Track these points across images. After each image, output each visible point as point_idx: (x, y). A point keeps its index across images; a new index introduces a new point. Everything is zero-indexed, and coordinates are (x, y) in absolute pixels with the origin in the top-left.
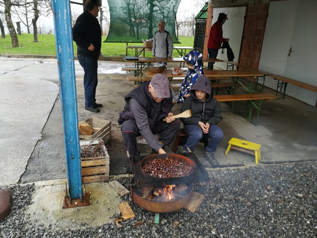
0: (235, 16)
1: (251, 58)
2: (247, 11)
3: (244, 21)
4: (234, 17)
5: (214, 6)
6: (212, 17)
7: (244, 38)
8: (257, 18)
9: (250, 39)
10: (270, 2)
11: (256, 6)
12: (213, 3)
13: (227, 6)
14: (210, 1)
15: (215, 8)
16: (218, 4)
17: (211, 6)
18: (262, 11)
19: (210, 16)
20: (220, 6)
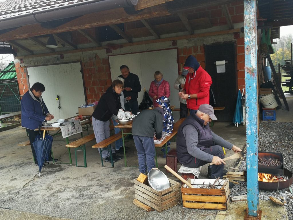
2: (82, 66)
6: (28, 76)
7: (86, 90)
8: (97, 70)
9: (96, 89)
10: (109, 57)
11: (92, 61)
12: (23, 62)
13: (50, 65)
14: (16, 61)
15: (29, 67)
16: (34, 63)
17: (21, 66)
18: (102, 64)
19: (23, 76)
20: (38, 65)
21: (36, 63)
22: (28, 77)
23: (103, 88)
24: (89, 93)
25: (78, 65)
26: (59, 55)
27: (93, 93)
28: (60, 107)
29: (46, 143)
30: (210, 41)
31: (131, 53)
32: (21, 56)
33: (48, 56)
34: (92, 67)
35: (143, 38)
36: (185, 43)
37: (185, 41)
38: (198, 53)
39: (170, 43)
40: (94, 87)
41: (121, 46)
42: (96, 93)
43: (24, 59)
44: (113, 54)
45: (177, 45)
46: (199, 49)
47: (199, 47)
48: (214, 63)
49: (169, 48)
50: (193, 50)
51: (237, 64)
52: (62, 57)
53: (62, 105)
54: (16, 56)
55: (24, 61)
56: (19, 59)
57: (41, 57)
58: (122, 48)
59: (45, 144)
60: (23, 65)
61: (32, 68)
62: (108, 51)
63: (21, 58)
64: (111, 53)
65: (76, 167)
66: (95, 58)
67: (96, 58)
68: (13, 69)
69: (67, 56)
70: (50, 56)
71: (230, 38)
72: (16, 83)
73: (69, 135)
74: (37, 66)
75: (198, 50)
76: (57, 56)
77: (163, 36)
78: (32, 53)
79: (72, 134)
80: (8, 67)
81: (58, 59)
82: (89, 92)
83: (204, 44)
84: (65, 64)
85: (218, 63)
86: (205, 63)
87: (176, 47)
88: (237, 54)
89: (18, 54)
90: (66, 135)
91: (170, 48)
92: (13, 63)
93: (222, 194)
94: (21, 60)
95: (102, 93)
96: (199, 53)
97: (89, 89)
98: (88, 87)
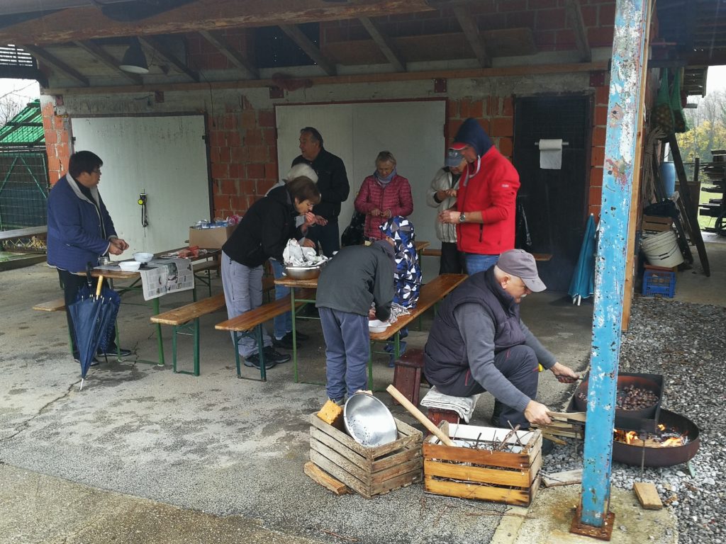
0: (169, 135)
3: (204, 145)
4: (163, 138)
5: (69, 112)
6: (73, 139)
7: (214, 185)
8: (244, 139)
9: (237, 184)
10: (276, 107)
11: (233, 114)
12: (63, 104)
13: (130, 115)
14: (46, 100)
15: (77, 117)
16: (89, 109)
17: (55, 113)
18: (257, 124)
19: (59, 138)
20: (99, 113)
21: (95, 109)
22: (73, 143)
23: (256, 183)
24: (219, 193)
25: (200, 120)
26: (154, 93)
27: (231, 195)
28: (146, 224)
29: (103, 309)
30: (530, 86)
31: (330, 101)
32: (59, 88)
33: (124, 94)
34: (233, 130)
35: (366, 68)
36: (468, 88)
37: (468, 82)
38: (497, 116)
39: (430, 85)
40: (235, 179)
41: (308, 82)
42: (238, 194)
43: (64, 96)
44: (287, 102)
45: (446, 92)
46: (501, 105)
47: (501, 100)
48: (536, 144)
49: (427, 96)
50: (485, 106)
51: (591, 150)
52: (160, 97)
53: (151, 219)
54: (44, 86)
55: (65, 100)
56: (52, 95)
57: (108, 95)
58: (310, 87)
59: (101, 310)
60: (61, 111)
61: (85, 119)
62: (276, 93)
63: (58, 92)
64: (283, 97)
65: (174, 374)
66: (242, 108)
67: (244, 108)
68: (38, 119)
69: (174, 97)
70: (131, 94)
71: (581, 84)
72: (42, 154)
73: (161, 295)
74: (97, 116)
75: (497, 108)
76: (147, 94)
77: (415, 66)
78: (85, 83)
79: (168, 292)
80: (23, 113)
81: (149, 104)
82: (220, 190)
83: (515, 93)
84: (166, 118)
85: (544, 144)
86: (513, 141)
87: (443, 95)
88: (594, 126)
89: (52, 82)
90: (152, 293)
91: (430, 97)
92: (35, 105)
93: (522, 465)
94: (58, 97)
95: (252, 195)
96: (500, 116)
97: (220, 184)
98: (218, 179)
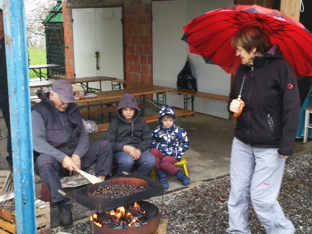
0: (108, 18)
1: (141, 71)
2: (123, 13)
3: (121, 25)
4: (106, 20)
5: (71, 6)
6: (72, 20)
8: (138, 21)
9: (135, 48)
10: (153, 2)
11: (134, 6)
13: (93, 7)
15: (74, 8)
16: (79, 4)
18: (144, 13)
19: (68, 20)
20: (82, 6)
23: (143, 47)
25: (119, 10)
27: (132, 54)
28: (98, 68)
34: (134, 16)
40: (134, 45)
42: (135, 54)
53: (101, 66)
61: (77, 9)
67: (139, 3)
82: (128, 51)
84: (108, 8)
92: (61, 2)
93: (12, 221)
95: (141, 55)
97: (128, 47)
98: (128, 44)
